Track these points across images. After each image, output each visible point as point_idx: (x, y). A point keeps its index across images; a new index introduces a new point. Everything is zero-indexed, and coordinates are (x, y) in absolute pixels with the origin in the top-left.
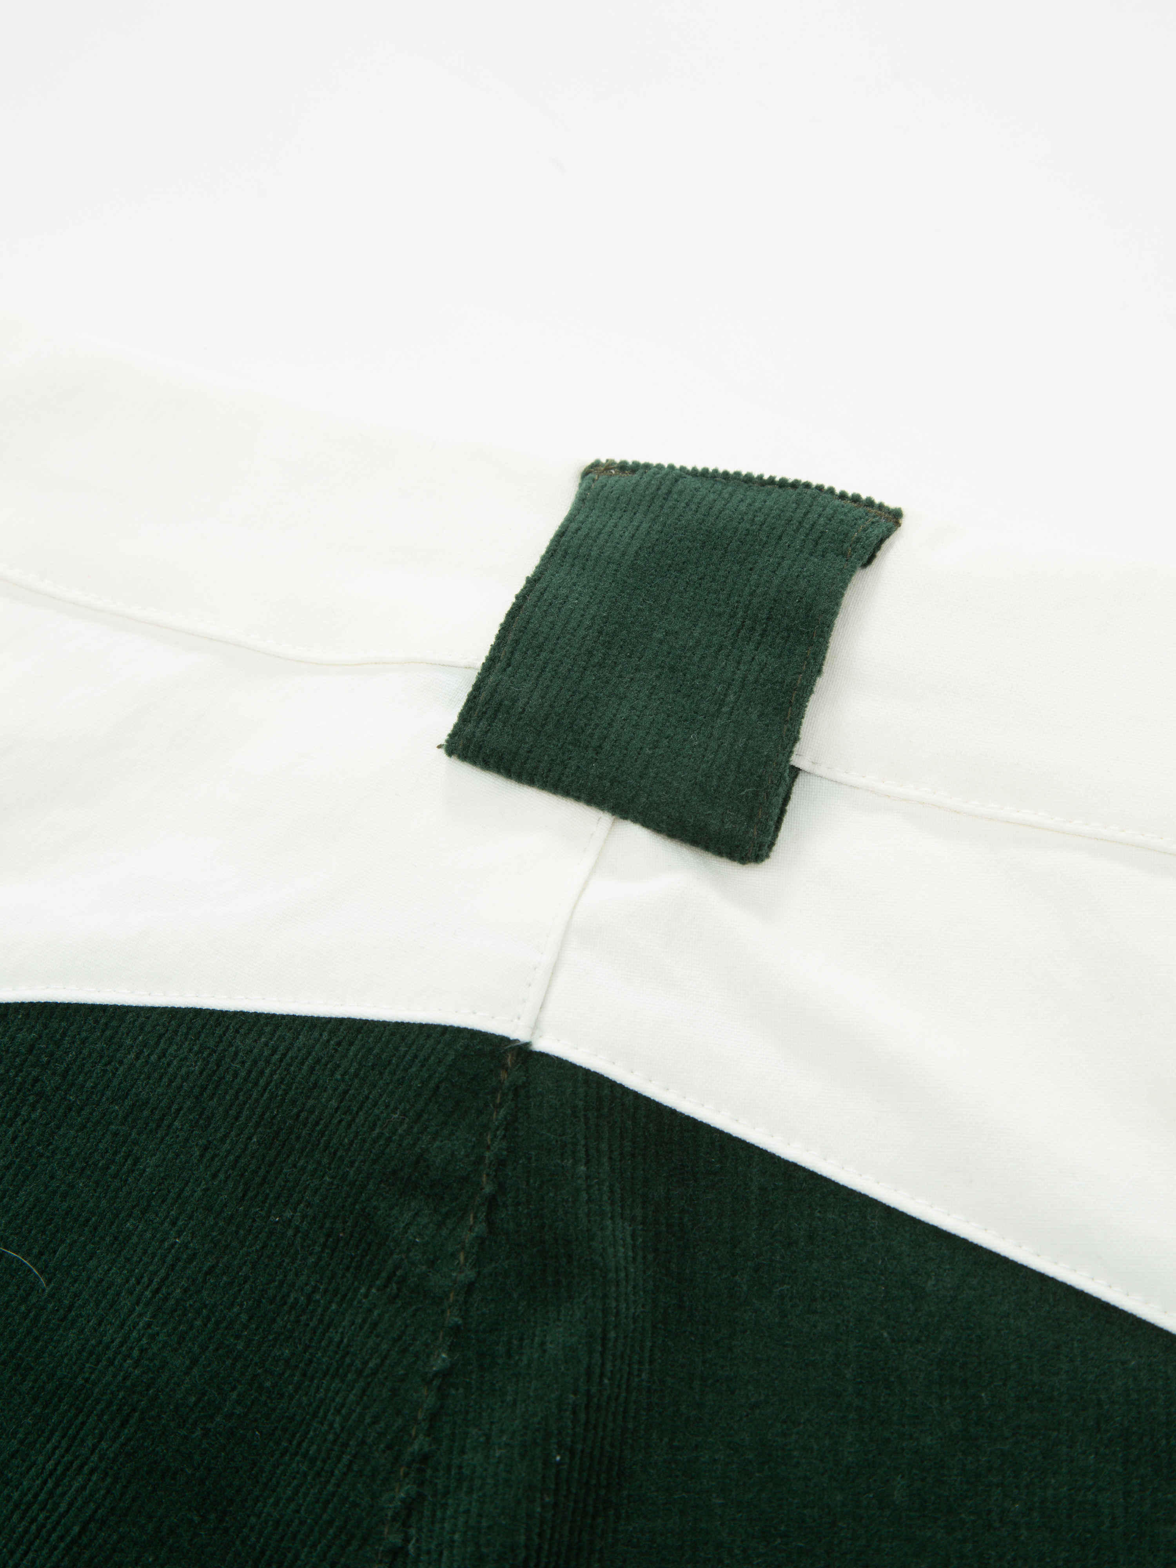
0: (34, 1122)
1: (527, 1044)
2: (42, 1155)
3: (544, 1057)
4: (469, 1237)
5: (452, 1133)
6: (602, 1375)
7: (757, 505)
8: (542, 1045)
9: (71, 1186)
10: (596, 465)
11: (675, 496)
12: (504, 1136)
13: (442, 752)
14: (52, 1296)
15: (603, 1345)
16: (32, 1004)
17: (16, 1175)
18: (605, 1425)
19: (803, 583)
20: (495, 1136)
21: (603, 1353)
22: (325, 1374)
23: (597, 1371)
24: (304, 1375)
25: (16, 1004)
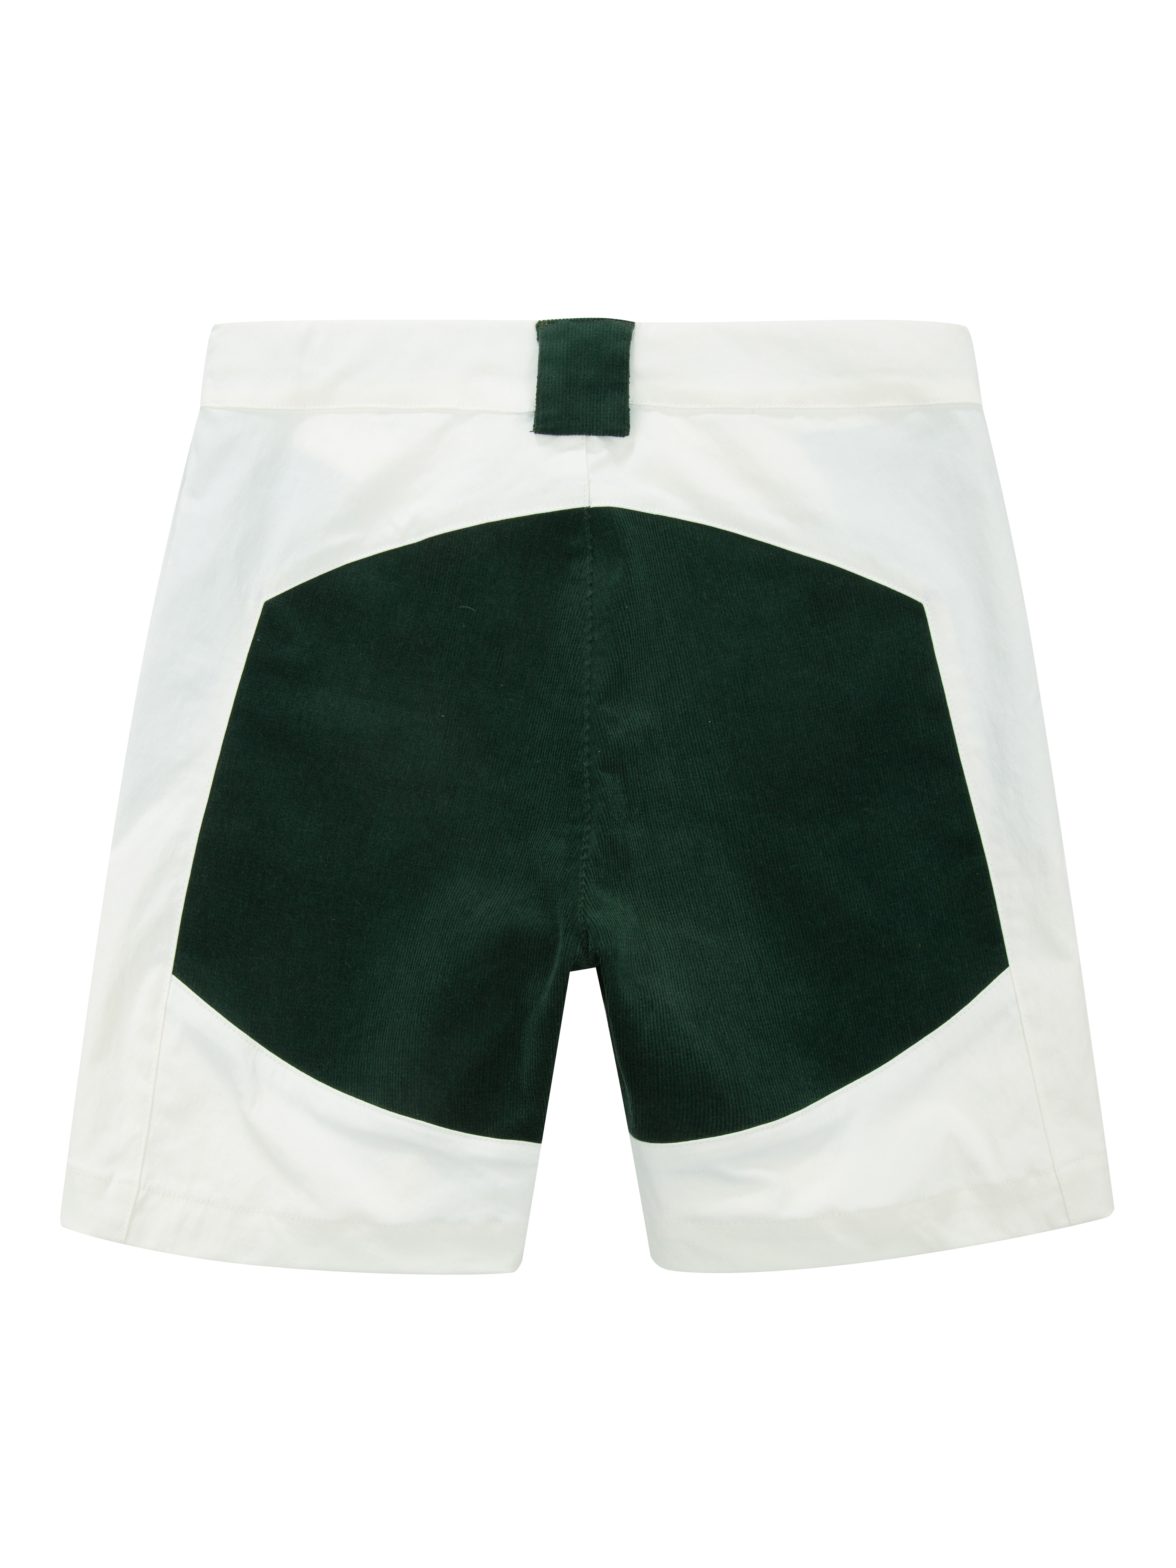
0: (453, 568)
1: (589, 507)
2: (459, 576)
3: (593, 508)
4: (589, 562)
5: (576, 538)
6: (631, 581)
7: (595, 328)
8: (592, 506)
9: (471, 582)
10: (540, 322)
11: (570, 331)
12: (590, 533)
13: (533, 433)
14: (477, 612)
15: (629, 573)
16: (439, 535)
17: (454, 584)
18: (637, 594)
19: (618, 351)
20: (588, 534)
21: (630, 576)
22: (562, 609)
23: (630, 580)
24: (556, 611)
25: (435, 536)
